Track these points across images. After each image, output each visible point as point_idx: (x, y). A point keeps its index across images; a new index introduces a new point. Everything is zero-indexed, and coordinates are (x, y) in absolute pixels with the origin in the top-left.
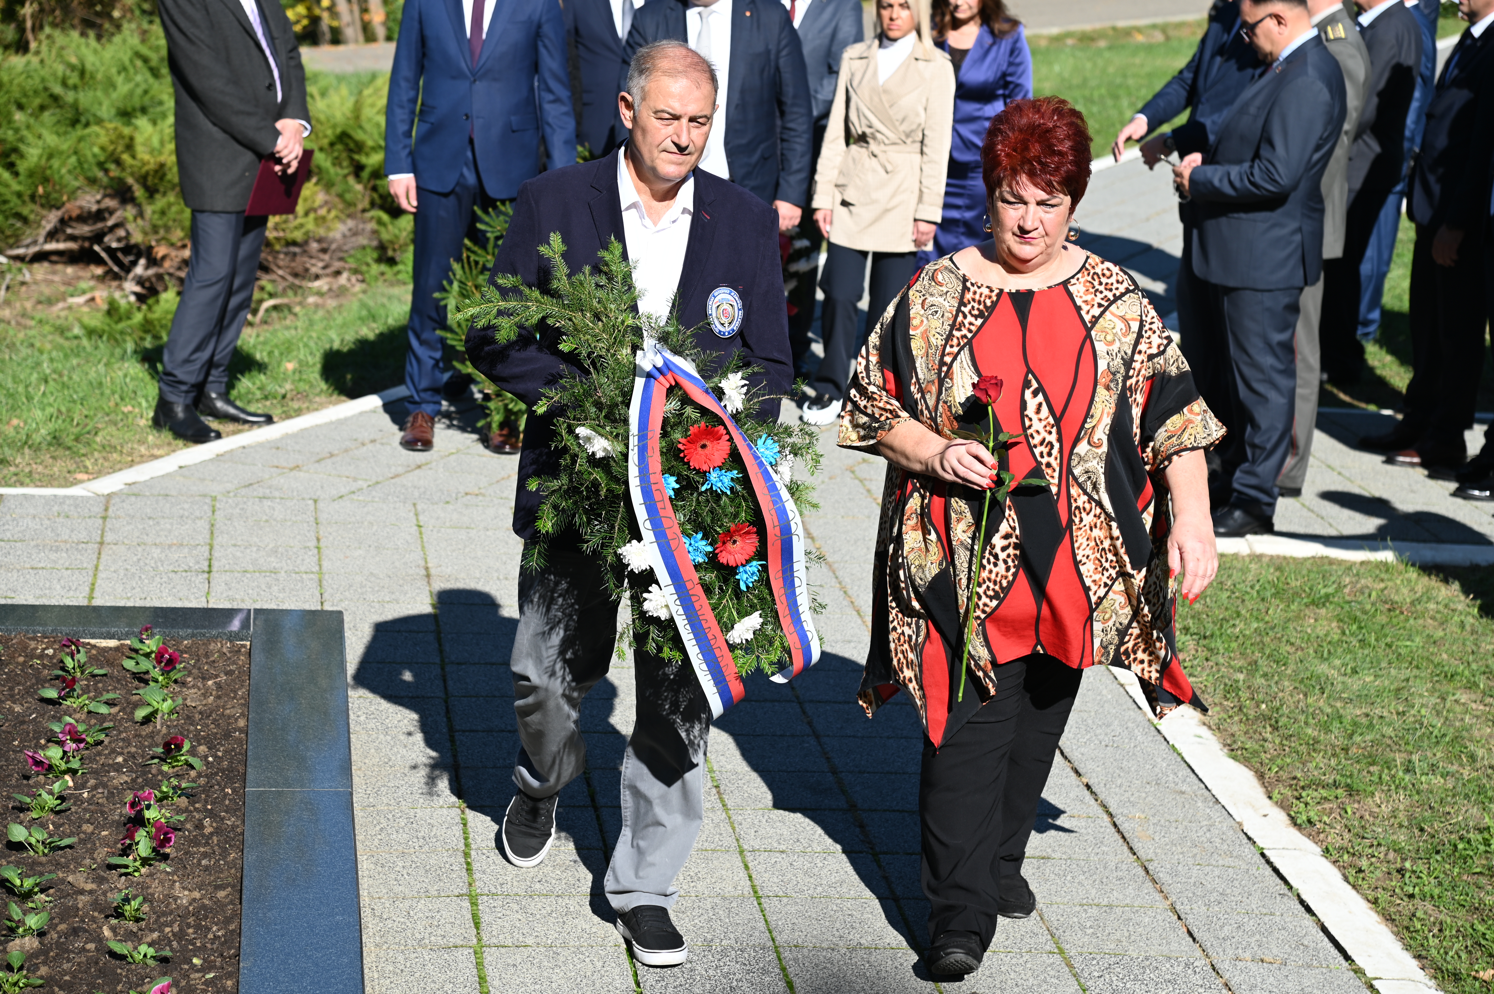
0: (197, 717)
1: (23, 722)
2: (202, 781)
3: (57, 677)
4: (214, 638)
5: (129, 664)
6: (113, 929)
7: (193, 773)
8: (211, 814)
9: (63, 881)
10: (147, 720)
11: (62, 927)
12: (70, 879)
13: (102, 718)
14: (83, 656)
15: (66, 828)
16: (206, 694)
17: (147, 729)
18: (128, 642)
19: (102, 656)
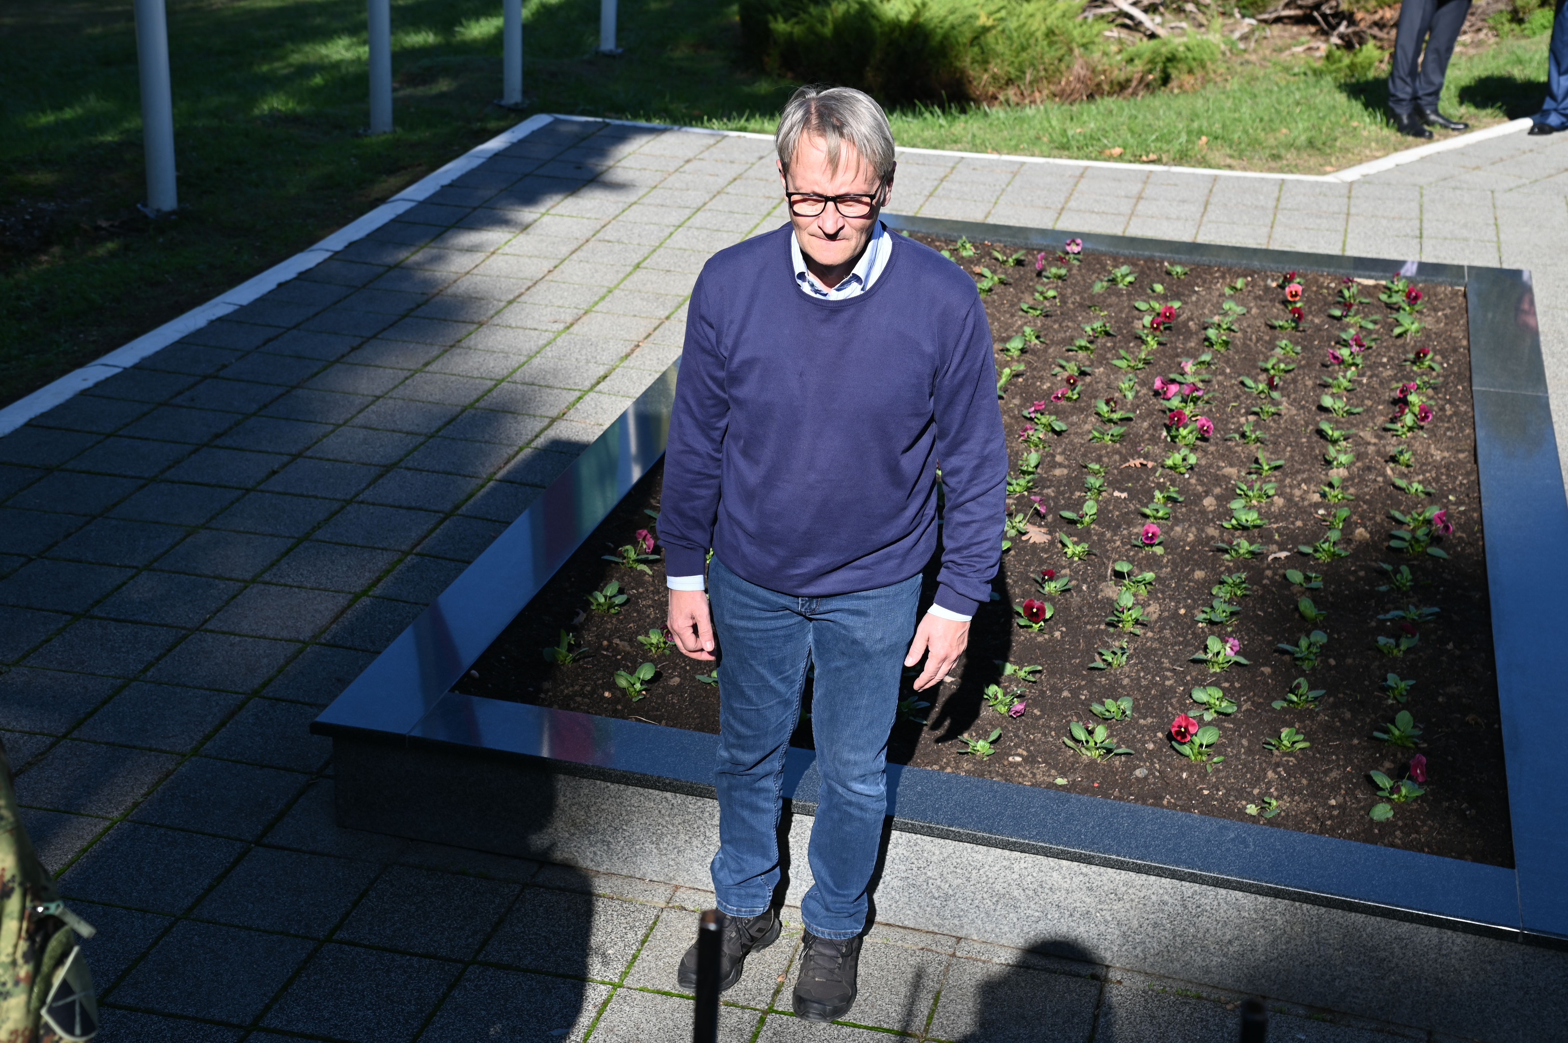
0: (1433, 336)
1: (1320, 330)
2: (1441, 379)
3: (1339, 303)
4: (1440, 284)
5: (1384, 297)
6: (1392, 469)
7: (1434, 374)
8: (1449, 401)
9: (1356, 435)
10: (1400, 336)
11: (1359, 464)
12: (1362, 434)
13: (1370, 332)
14: (1354, 289)
15: (1354, 401)
16: (1438, 321)
17: (1400, 342)
18: (1383, 282)
19: (1365, 291)
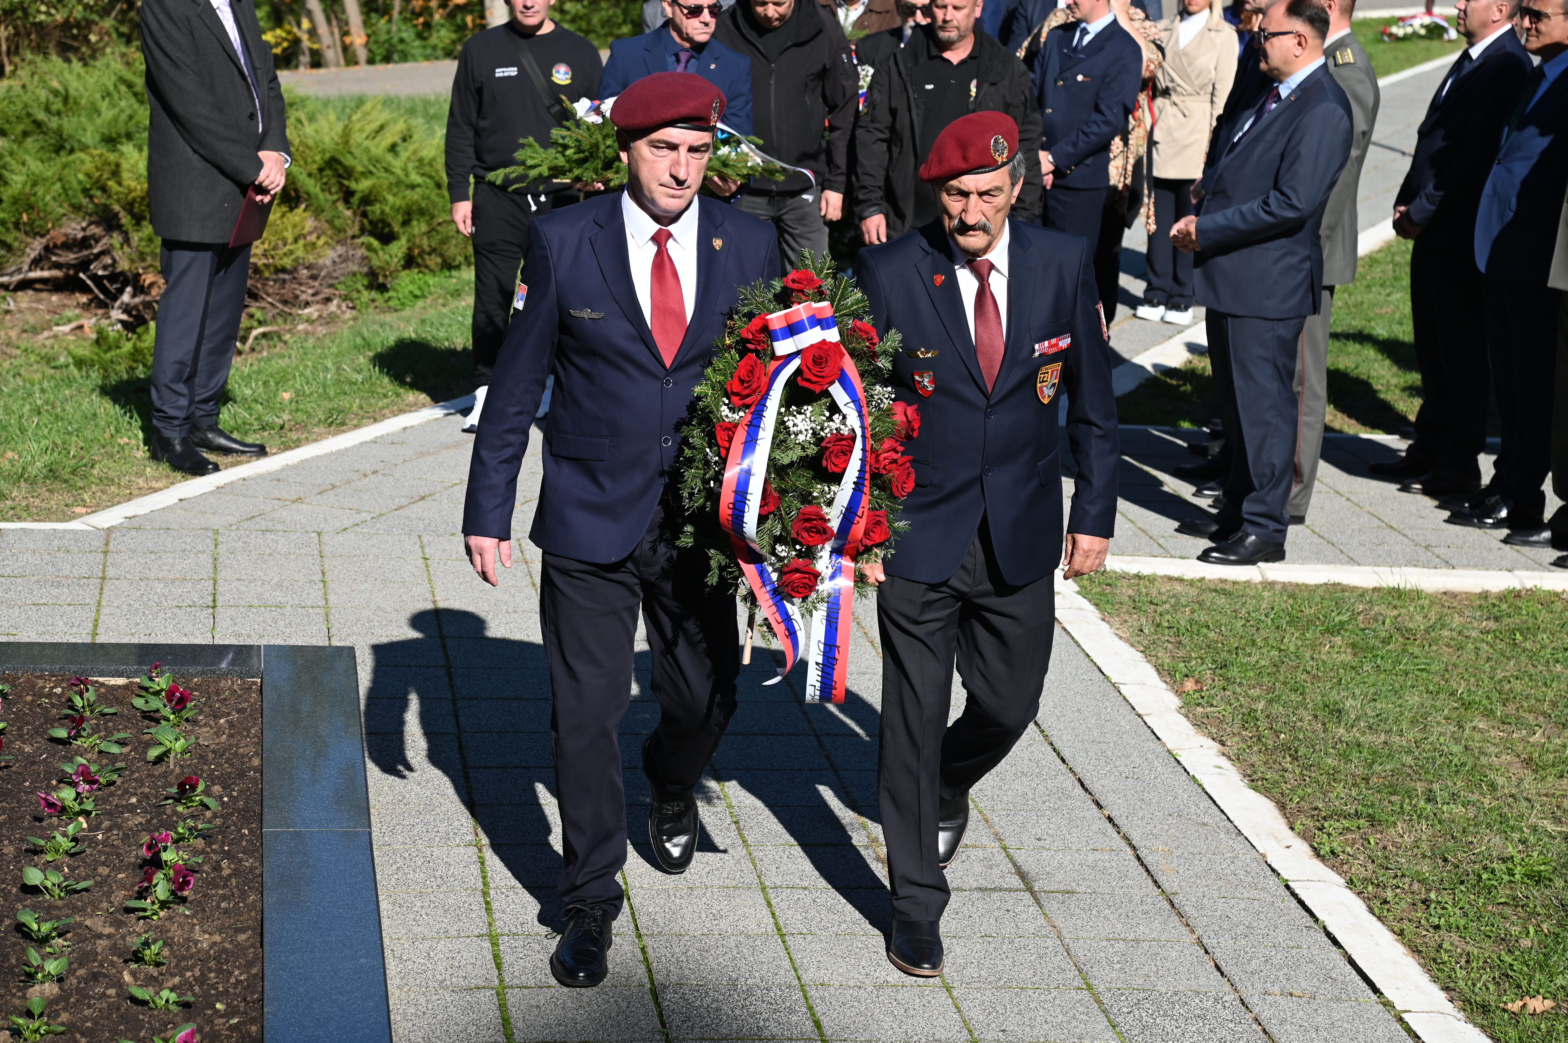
0: (211, 756)
1: (34, 763)
2: (218, 821)
3: (67, 717)
4: (224, 675)
5: (139, 703)
6: (133, 974)
7: (208, 814)
8: (228, 855)
9: (80, 925)
10: (159, 760)
11: (81, 972)
12: (88, 922)
13: (114, 758)
14: (91, 694)
15: (82, 871)
16: (219, 733)
17: (160, 769)
18: (138, 680)
19: (111, 695)
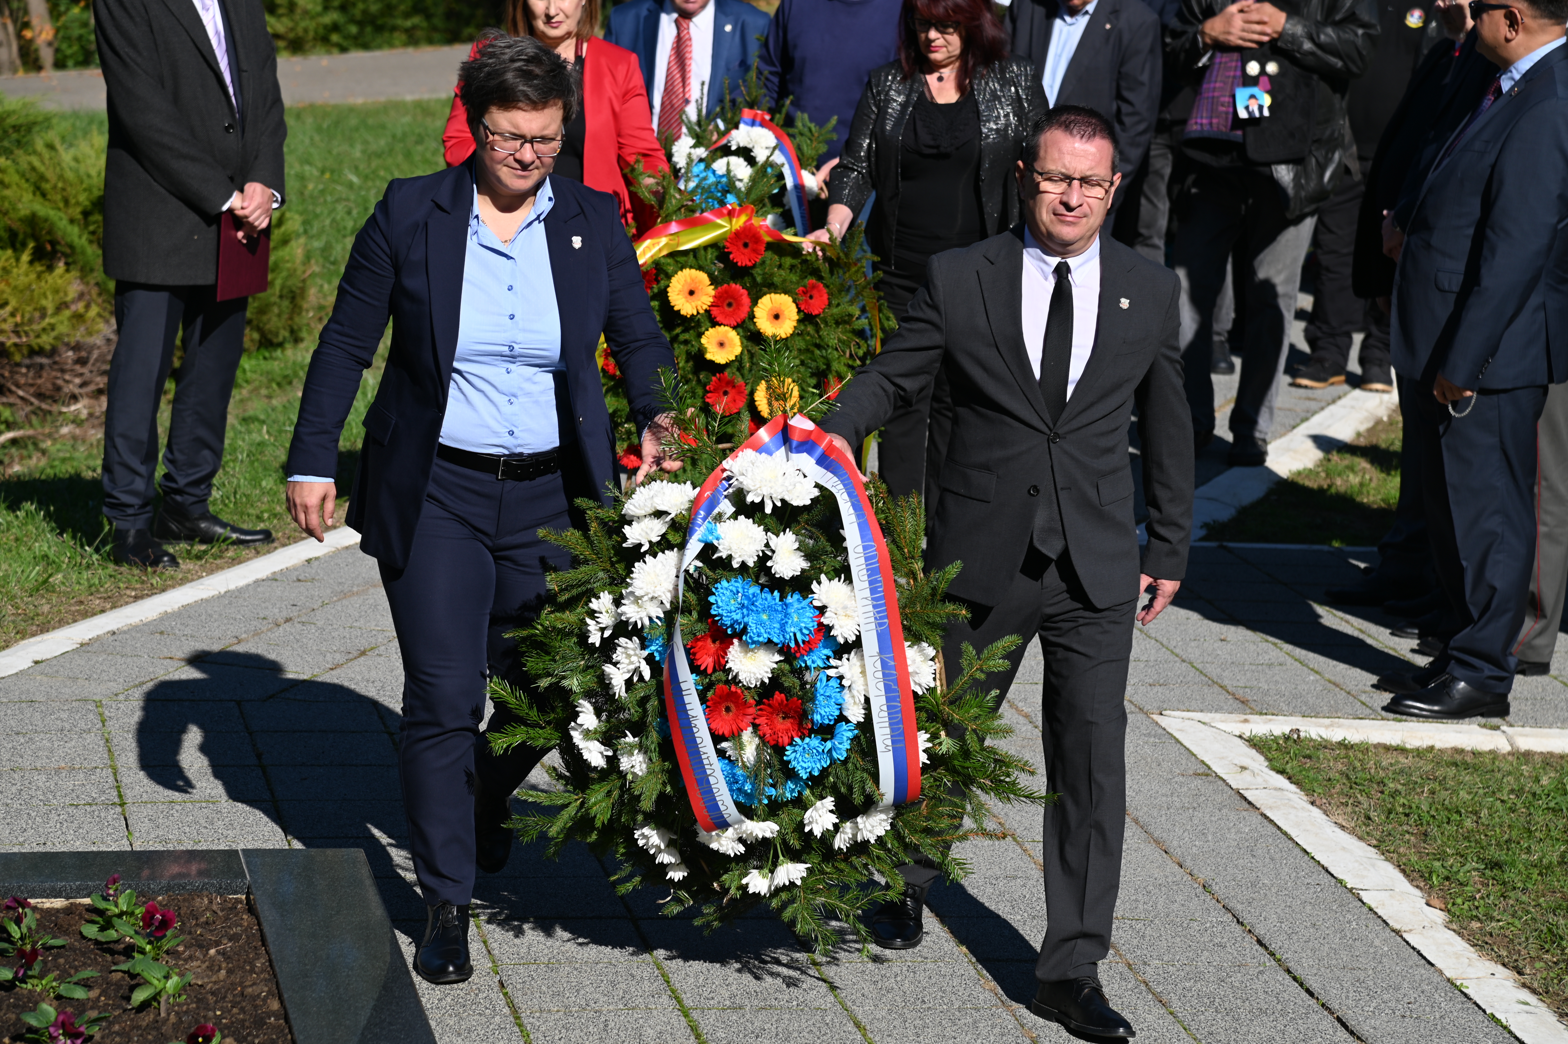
0: (211, 999)
5: (91, 931)
10: (145, 1005)
13: (81, 1006)
14: (30, 920)
16: (213, 967)
17: (147, 1018)
18: (87, 901)
19: (52, 921)
